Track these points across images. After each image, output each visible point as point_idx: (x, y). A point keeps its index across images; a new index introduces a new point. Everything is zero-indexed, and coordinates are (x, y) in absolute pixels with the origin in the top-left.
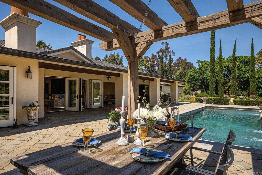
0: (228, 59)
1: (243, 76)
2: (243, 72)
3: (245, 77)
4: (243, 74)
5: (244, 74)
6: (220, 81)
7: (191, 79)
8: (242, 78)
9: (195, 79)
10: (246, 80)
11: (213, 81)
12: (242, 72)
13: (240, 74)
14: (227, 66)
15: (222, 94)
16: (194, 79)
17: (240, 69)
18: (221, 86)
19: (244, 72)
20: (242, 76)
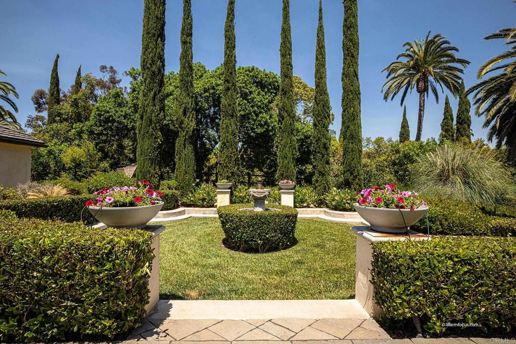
0: (216, 72)
1: (255, 121)
2: (256, 108)
3: (261, 125)
4: (254, 112)
5: (257, 115)
6: (182, 123)
7: (101, 126)
8: (253, 125)
9: (116, 124)
10: (261, 134)
11: (151, 121)
12: (252, 107)
13: (247, 111)
14: (213, 88)
15: (187, 177)
16: (110, 124)
17: (246, 94)
18: (184, 144)
19: (259, 107)
20: (253, 119)
